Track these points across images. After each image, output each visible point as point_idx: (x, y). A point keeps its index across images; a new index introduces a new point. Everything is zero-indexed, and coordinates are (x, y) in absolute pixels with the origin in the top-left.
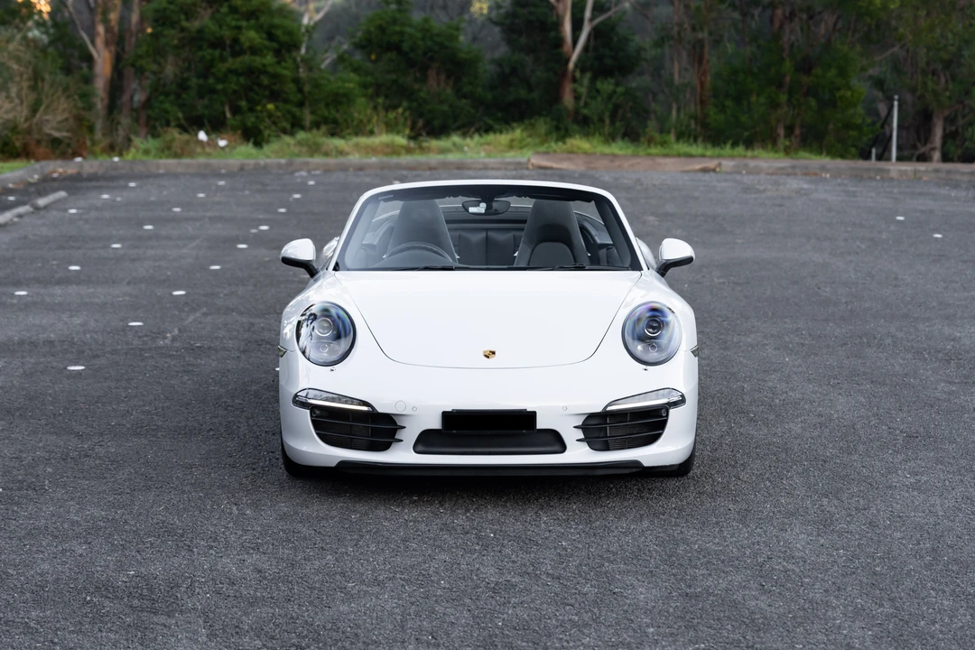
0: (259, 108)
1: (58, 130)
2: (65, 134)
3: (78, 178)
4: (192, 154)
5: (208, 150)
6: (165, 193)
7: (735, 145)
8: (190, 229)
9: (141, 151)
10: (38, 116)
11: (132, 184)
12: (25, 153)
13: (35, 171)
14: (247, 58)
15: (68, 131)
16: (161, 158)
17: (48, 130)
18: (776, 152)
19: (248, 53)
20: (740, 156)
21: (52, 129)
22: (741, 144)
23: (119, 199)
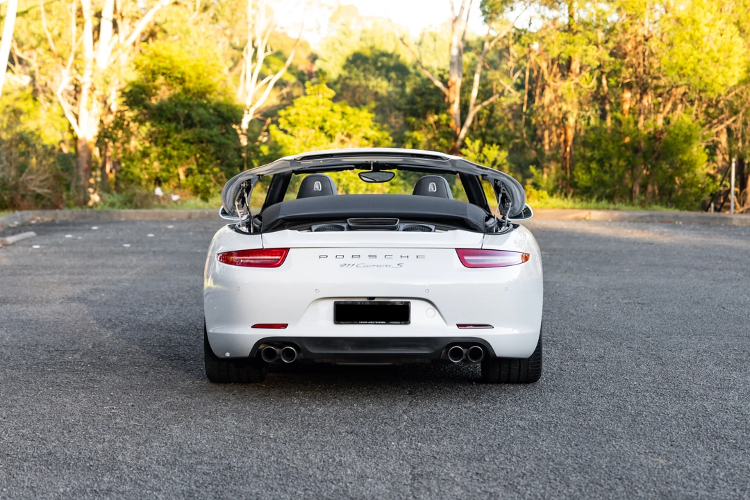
0: (207, 171)
1: (40, 187)
2: (46, 191)
3: (52, 224)
4: (148, 206)
5: (163, 203)
6: (120, 234)
7: (599, 199)
8: (135, 260)
9: (107, 204)
10: (24, 175)
11: (95, 228)
12: (12, 205)
13: (16, 218)
14: (197, 130)
15: (49, 188)
16: (123, 208)
17: (31, 188)
18: (633, 205)
19: (198, 126)
20: (603, 209)
21: (35, 186)
22: (604, 199)
23: (80, 238)
